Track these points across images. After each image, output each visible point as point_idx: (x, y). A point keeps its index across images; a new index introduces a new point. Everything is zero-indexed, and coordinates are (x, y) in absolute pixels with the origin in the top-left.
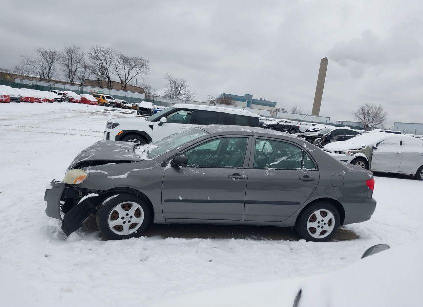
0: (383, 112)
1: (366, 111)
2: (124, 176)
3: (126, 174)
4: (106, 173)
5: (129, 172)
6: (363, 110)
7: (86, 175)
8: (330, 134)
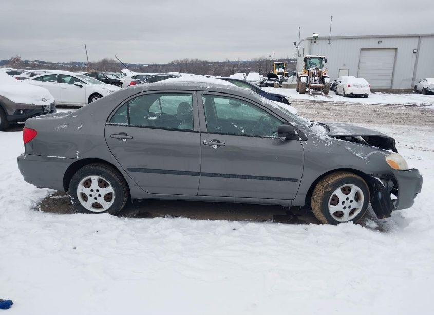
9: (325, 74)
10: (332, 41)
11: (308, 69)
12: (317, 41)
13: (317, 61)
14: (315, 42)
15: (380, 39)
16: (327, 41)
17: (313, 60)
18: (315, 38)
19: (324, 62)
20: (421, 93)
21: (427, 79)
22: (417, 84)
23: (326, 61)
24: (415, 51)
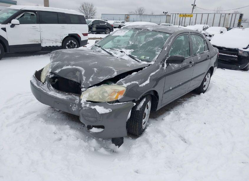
0: (94, 8)
1: (85, 7)
2: (148, 82)
3: (149, 80)
4: (137, 83)
5: (149, 78)
6: (83, 7)
7: (125, 89)
8: (91, 24)
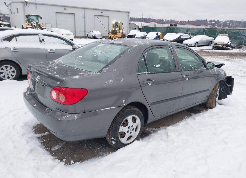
9: (43, 27)
10: (37, 6)
11: (31, 23)
12: (28, 5)
13: (35, 18)
14: (26, 5)
15: (66, 7)
16: (35, 6)
17: (32, 17)
18: (26, 2)
19: (40, 19)
20: (91, 38)
21: (93, 31)
22: (88, 34)
23: (41, 18)
24: (84, 16)
